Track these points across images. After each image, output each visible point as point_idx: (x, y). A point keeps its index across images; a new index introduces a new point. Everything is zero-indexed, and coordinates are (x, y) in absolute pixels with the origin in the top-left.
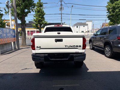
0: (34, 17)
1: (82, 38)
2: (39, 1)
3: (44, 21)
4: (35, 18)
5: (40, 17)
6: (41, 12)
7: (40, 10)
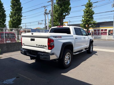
0: (83, 17)
1: (47, 39)
2: (89, 1)
3: (92, 21)
4: (83, 19)
5: (88, 18)
6: (90, 12)
7: (89, 10)
